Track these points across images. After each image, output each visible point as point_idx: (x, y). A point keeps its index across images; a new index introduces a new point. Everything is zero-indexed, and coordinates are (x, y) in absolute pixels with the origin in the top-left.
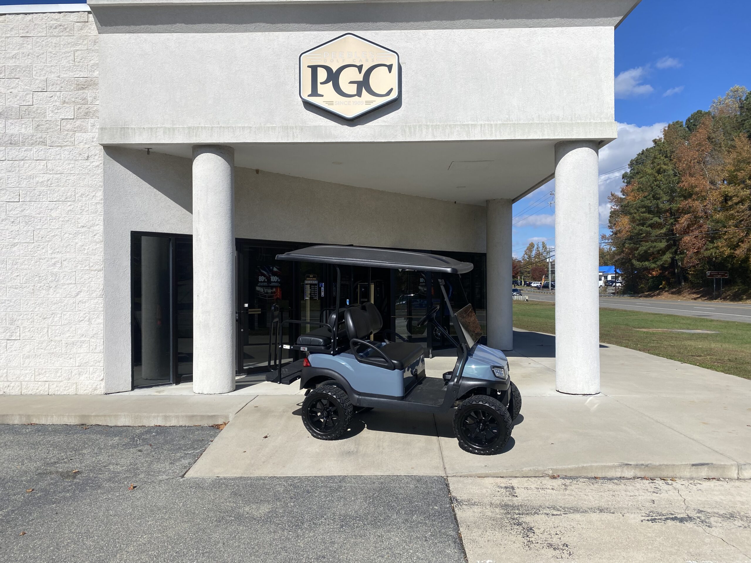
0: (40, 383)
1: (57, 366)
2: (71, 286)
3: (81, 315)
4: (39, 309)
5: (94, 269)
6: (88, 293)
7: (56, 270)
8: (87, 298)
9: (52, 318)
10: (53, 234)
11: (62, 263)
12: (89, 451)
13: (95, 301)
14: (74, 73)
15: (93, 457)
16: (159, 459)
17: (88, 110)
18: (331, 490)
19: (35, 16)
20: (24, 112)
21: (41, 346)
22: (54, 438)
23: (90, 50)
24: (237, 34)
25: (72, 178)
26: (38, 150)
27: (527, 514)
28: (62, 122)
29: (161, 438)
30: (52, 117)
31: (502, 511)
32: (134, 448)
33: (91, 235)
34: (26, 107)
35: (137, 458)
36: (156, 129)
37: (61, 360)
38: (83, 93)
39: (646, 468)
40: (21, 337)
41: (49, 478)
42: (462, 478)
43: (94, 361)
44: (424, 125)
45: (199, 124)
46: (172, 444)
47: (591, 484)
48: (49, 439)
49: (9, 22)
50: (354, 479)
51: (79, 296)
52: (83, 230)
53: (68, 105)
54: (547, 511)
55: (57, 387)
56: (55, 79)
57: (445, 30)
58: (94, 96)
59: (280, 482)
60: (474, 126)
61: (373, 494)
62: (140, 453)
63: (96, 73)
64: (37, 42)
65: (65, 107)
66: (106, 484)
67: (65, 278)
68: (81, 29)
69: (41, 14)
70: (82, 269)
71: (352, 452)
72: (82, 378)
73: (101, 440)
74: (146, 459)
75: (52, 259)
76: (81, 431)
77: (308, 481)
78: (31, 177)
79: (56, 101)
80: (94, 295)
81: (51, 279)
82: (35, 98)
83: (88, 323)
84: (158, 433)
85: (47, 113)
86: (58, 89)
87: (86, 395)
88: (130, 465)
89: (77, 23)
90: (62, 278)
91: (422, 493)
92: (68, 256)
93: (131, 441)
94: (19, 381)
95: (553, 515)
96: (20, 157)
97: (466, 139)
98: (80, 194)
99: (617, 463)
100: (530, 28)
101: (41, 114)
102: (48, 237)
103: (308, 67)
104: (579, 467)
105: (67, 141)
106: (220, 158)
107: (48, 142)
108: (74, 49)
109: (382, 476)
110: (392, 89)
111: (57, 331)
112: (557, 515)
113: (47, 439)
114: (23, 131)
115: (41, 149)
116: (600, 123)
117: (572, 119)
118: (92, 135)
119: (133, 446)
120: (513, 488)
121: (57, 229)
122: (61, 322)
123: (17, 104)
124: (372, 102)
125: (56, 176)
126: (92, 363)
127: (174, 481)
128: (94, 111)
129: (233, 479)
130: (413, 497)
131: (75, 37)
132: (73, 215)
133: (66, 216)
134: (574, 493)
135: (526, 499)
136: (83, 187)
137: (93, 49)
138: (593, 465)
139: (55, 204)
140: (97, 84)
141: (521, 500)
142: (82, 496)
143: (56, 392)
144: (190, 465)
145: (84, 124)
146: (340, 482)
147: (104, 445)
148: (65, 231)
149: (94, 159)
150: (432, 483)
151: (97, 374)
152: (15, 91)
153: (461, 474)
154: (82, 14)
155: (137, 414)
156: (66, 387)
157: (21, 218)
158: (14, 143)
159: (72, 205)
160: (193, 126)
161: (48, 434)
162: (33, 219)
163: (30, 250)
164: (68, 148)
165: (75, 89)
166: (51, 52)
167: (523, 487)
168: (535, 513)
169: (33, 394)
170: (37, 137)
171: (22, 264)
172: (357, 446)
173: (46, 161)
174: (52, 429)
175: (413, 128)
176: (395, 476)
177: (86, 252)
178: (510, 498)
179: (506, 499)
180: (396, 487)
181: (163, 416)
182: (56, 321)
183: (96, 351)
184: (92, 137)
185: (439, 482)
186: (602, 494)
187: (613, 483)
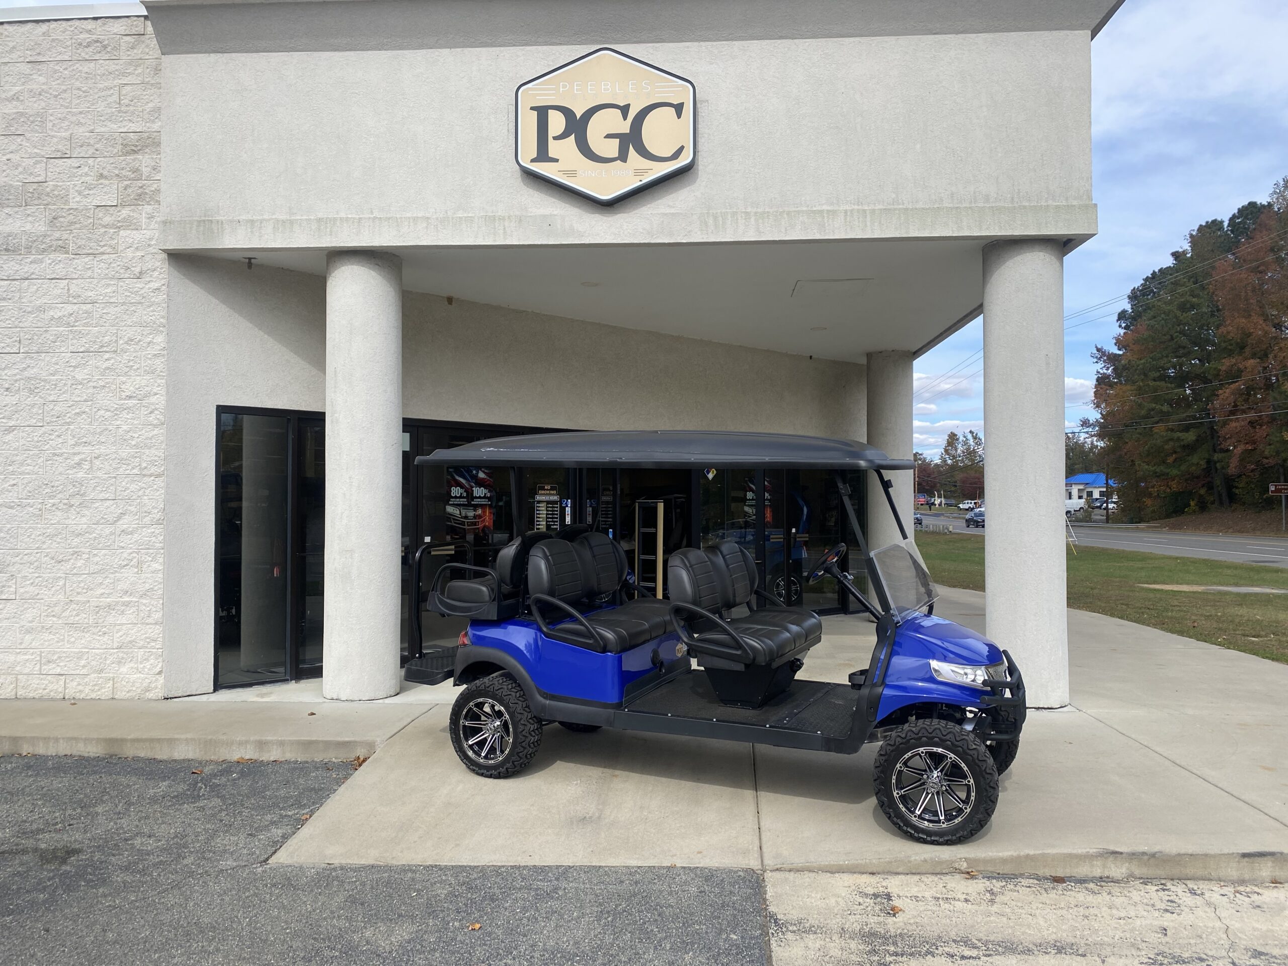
0: (49, 677)
1: (80, 646)
2: (108, 503)
3: (125, 555)
4: (51, 544)
5: (149, 473)
6: (137, 517)
7: (80, 475)
8: (136, 526)
9: (72, 561)
10: (77, 411)
11: (91, 461)
12: (107, 808)
13: (149, 531)
14: (119, 124)
15: (111, 819)
16: (231, 825)
17: (141, 190)
18: (537, 895)
19: (53, 25)
20: (30, 195)
21: (52, 611)
22: (52, 781)
23: (147, 83)
24: (406, 52)
25: (112, 310)
26: (53, 262)
27: (912, 954)
28: (97, 211)
29: (245, 785)
30: (78, 202)
31: (861, 947)
32: (192, 803)
33: (144, 411)
34: (35, 186)
35: (189, 825)
36: (261, 223)
37: (87, 636)
38: (134, 160)
39: (1152, 860)
40: (17, 595)
41: (17, 861)
42: (792, 873)
43: (147, 638)
44: (742, 212)
45: (337, 213)
46: (263, 797)
47: (1043, 891)
48: (42, 783)
49: (8, 37)
50: (585, 872)
51: (121, 522)
52: (131, 402)
53: (107, 182)
54: (952, 949)
55: (79, 684)
56: (86, 136)
57: (779, 41)
58: (154, 164)
59: (444, 878)
60: (833, 213)
61: (617, 906)
62: (198, 814)
63: (156, 126)
64: (55, 72)
65: (101, 184)
66: (118, 876)
67: (98, 488)
68: (133, 48)
69: (64, 23)
70: (128, 472)
71: (591, 817)
72: (124, 669)
73: (136, 786)
74: (208, 826)
75: (75, 454)
76: (104, 767)
77: (497, 876)
78: (41, 309)
79: (87, 174)
80: (147, 520)
81: (71, 491)
82: (51, 170)
83: (136, 570)
84: (242, 774)
85: (71, 196)
86: (90, 153)
87: (131, 700)
88: (173, 838)
89: (124, 37)
90: (91, 489)
91: (711, 905)
92: (103, 450)
93: (188, 790)
94: (12, 674)
95: (963, 957)
96: (22, 274)
97: (818, 237)
98: (126, 339)
99: (1095, 850)
100: (936, 36)
101: (59, 198)
102: (68, 415)
103: (532, 108)
104: (1019, 857)
105: (104, 246)
106: (373, 273)
107: (72, 247)
108: (120, 82)
109: (639, 867)
110: (682, 148)
111: (82, 585)
112: (970, 957)
113: (39, 784)
114: (28, 227)
115: (59, 259)
116: (1065, 206)
117: (1013, 199)
118: (148, 233)
119: (190, 800)
120: (889, 897)
121: (85, 401)
122: (88, 569)
123: (18, 181)
124: (646, 171)
125: (84, 307)
126: (142, 643)
127: (247, 871)
128: (152, 191)
129: (358, 869)
130: (692, 914)
131: (121, 62)
132: (113, 377)
133: (100, 379)
134: (1008, 910)
135: (912, 921)
136: (131, 326)
137: (153, 82)
138: (1046, 852)
139: (82, 358)
140: (159, 144)
141: (902, 924)
142: (66, 900)
143: (78, 694)
144: (285, 838)
145: (135, 215)
146: (557, 879)
147: (139, 797)
148: (98, 406)
149: (151, 276)
150: (733, 885)
151: (150, 663)
152: (15, 158)
153: (791, 866)
154: (135, 21)
155: (210, 737)
156: (95, 685)
157: (22, 381)
158: (12, 249)
159: (112, 358)
160: (325, 216)
161: (44, 774)
162: (43, 384)
163: (36, 439)
164: (107, 256)
165: (120, 153)
166: (79, 89)
167: (909, 895)
168: (928, 953)
169: (37, 697)
170: (52, 238)
171: (22, 464)
172: (600, 807)
173: (67, 281)
174: (53, 764)
175: (720, 218)
176: (663, 868)
177: (133, 443)
178: (881, 919)
179: (872, 920)
180: (661, 892)
181: (256, 741)
182: (80, 567)
183: (150, 620)
184: (148, 237)
185: (747, 883)
186: (1064, 912)
187: (1087, 889)
